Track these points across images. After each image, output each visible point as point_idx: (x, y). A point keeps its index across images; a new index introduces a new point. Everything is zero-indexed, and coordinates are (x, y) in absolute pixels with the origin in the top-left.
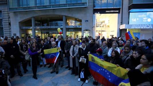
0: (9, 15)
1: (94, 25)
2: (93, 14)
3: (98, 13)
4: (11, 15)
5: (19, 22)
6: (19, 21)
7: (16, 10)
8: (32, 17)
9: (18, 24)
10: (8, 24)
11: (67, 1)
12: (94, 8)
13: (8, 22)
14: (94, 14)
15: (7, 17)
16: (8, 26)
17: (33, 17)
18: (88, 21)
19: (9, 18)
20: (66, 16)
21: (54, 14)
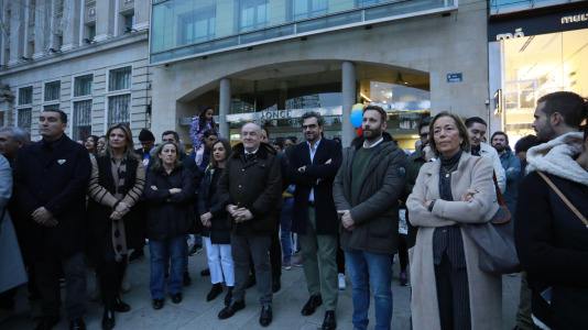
0: (151, 78)
1: (493, 95)
2: (486, 40)
3: (513, 33)
4: (157, 77)
5: (178, 101)
6: (178, 98)
7: (172, 57)
8: (220, 80)
9: (173, 107)
10: (144, 109)
11: (357, 2)
12: (493, 12)
13: (143, 101)
14: (492, 38)
15: (144, 86)
16: (143, 117)
17: (226, 78)
18: (459, 76)
19: (149, 88)
20: (354, 64)
21: (303, 58)
